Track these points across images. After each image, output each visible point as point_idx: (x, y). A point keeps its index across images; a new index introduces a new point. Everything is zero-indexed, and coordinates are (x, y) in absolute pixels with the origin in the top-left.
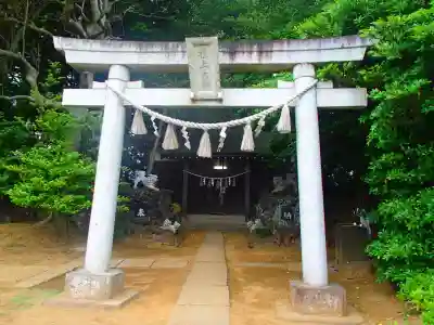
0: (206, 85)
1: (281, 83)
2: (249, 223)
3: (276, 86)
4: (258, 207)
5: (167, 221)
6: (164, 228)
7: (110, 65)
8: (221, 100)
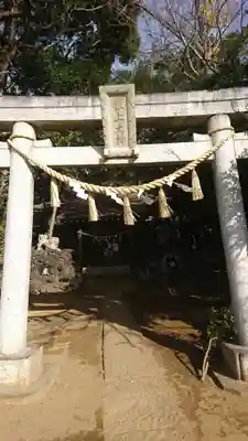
1: (197, 136)
7: (14, 122)
8: (136, 157)
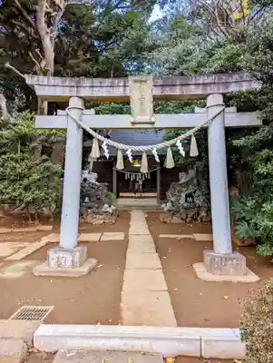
0: (142, 112)
1: (197, 109)
2: (164, 205)
3: (193, 112)
4: (169, 194)
5: (106, 205)
6: (103, 210)
7: (70, 97)
8: (153, 123)
